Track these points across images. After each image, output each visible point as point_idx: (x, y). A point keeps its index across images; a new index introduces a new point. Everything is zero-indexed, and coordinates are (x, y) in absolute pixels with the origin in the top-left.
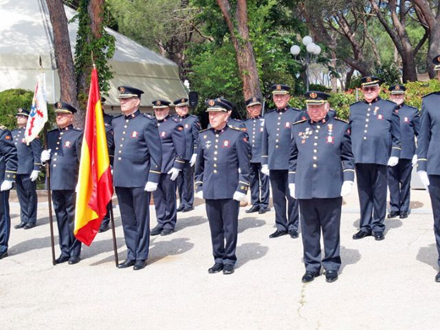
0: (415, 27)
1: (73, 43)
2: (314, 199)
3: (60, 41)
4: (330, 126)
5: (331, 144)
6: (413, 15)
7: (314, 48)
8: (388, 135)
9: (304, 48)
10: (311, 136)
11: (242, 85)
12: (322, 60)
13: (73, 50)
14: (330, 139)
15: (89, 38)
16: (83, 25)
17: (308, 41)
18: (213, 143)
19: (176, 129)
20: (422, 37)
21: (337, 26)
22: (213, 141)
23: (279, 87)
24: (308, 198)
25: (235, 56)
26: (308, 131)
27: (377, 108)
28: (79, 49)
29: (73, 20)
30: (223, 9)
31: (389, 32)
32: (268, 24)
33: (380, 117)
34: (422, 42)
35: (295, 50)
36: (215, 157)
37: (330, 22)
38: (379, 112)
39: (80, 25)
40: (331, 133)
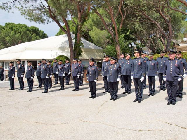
3: (70, 45)
4: (116, 65)
14: (115, 68)
15: (77, 44)
18: (90, 69)
19: (79, 66)
22: (90, 68)
28: (75, 46)
33: (129, 63)
36: (90, 72)
39: (75, 40)
40: (115, 67)
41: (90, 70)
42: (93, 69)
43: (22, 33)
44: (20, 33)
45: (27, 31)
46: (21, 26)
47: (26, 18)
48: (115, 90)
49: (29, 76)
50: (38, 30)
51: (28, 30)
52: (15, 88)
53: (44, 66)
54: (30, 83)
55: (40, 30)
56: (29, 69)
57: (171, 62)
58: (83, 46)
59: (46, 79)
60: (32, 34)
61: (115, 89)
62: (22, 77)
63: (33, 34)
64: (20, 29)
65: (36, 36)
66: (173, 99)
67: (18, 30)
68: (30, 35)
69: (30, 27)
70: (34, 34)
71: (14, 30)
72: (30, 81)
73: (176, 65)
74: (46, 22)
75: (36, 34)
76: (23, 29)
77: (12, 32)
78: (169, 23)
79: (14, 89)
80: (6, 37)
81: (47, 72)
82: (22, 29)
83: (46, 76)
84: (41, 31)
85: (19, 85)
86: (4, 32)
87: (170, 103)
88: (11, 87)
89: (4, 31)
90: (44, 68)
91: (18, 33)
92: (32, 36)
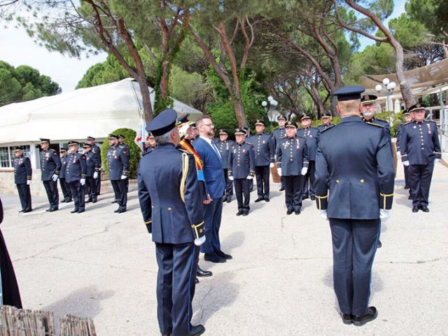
0: (322, 91)
1: (153, 104)
2: (292, 176)
3: (146, 104)
5: (299, 150)
6: (321, 84)
7: (274, 102)
8: (315, 146)
9: (269, 103)
10: (289, 146)
11: (237, 123)
12: (277, 108)
13: (153, 108)
14: (298, 147)
15: (161, 101)
16: (158, 94)
17: (270, 98)
18: (237, 151)
20: (326, 96)
21: (282, 90)
23: (258, 121)
24: (289, 175)
25: (233, 108)
26: (287, 143)
27: (309, 132)
28: (155, 107)
29: (152, 92)
30: (227, 83)
31: (310, 93)
32: (250, 90)
34: (327, 98)
35: (264, 103)
36: (239, 158)
37: (278, 89)
38: (310, 134)
39: (156, 94)
40: (298, 143)
41: (237, 153)
42: (244, 151)
45: (12, 77)
47: (41, 45)
48: (298, 193)
49: (74, 176)
50: (38, 75)
51: (14, 75)
52: (33, 208)
53: (115, 152)
54: (79, 194)
55: (41, 75)
56: (74, 162)
57: (418, 128)
59: (120, 180)
60: (23, 85)
61: (298, 191)
62: (55, 180)
63: (27, 85)
65: (35, 90)
66: (421, 202)
68: (18, 85)
69: (18, 68)
70: (29, 84)
72: (78, 189)
73: (430, 132)
74: (83, 54)
75: (33, 84)
76: (2, 72)
78: (333, 56)
79: (30, 210)
81: (123, 165)
83: (121, 174)
84: (44, 77)
85: (48, 199)
87: (416, 208)
88: (23, 206)
90: (116, 157)
92: (24, 88)
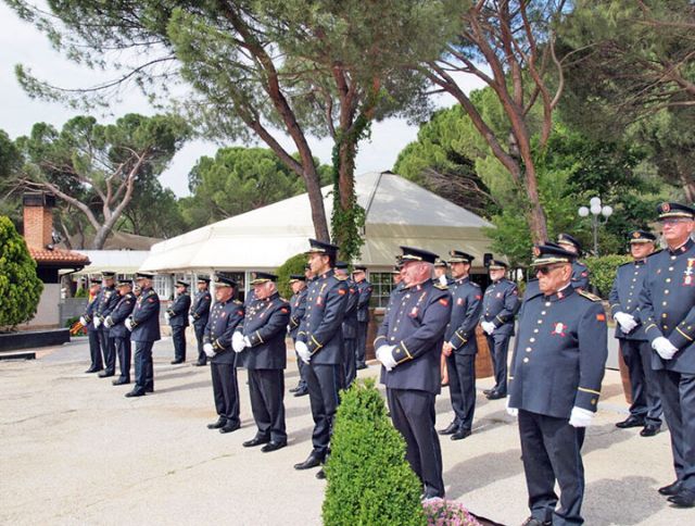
15: (340, 211)
29: (327, 195)
35: (584, 212)
39: (335, 199)
43: (261, 178)
44: (256, 176)
45: (278, 170)
46: (260, 155)
58: (364, 219)
64: (256, 163)
67: (251, 168)
71: (239, 169)
76: (266, 163)
77: (232, 175)
80: (215, 191)
82: (262, 163)
86: (208, 176)
89: (209, 173)
91: (248, 178)
